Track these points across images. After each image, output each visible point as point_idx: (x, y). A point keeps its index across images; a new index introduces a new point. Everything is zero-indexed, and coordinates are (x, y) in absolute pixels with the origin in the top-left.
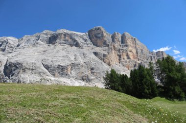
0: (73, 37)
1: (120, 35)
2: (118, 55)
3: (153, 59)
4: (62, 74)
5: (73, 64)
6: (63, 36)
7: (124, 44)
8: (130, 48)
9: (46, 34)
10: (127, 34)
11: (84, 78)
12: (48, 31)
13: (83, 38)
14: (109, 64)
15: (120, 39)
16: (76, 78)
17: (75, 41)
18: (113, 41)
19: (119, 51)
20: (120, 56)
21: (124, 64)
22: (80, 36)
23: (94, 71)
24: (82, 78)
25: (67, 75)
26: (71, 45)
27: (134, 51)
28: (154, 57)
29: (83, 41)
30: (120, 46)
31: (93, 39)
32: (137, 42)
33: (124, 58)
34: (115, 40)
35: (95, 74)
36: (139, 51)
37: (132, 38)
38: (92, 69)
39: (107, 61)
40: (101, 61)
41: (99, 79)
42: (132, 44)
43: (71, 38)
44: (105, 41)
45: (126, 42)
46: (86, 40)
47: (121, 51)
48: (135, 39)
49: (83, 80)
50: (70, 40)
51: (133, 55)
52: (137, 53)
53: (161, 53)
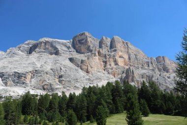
0: (54, 44)
1: (109, 40)
2: (103, 61)
3: (150, 65)
4: (17, 83)
5: (36, 71)
6: (43, 44)
7: (113, 49)
8: (120, 53)
9: (28, 44)
10: (117, 38)
11: (45, 87)
12: (31, 41)
13: (66, 46)
14: (88, 72)
15: (109, 44)
16: (34, 87)
17: (56, 48)
18: (100, 47)
19: (105, 56)
20: (105, 62)
21: (110, 71)
22: (63, 44)
23: (63, 79)
24: (43, 87)
25: (23, 83)
26: (51, 54)
27: (126, 57)
28: (152, 63)
29: (66, 49)
30: (108, 51)
31: (77, 46)
32: (130, 46)
33: (110, 65)
34: (103, 45)
35: (63, 82)
36: (133, 56)
37: (123, 42)
38: (61, 77)
39: (85, 67)
40: (77, 68)
41: (68, 88)
42: (123, 49)
43: (52, 46)
44: (89, 46)
45: (115, 47)
46: (69, 48)
47: (108, 57)
48: (127, 43)
49: (44, 89)
50: (50, 48)
51: (125, 61)
52: (129, 58)
53: (162, 59)
